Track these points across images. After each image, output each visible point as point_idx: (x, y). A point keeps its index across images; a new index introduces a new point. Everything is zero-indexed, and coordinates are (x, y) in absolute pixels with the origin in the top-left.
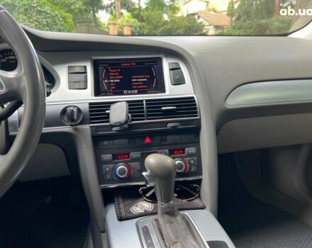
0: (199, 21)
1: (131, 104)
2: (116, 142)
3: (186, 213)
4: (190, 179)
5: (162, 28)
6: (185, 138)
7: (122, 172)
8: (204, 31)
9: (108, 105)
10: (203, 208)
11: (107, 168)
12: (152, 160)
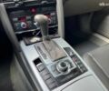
7: (24, 25)
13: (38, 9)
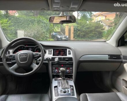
0: (101, 24)
1: (59, 58)
2: (56, 65)
3: (68, 81)
4: (70, 74)
5: (86, 27)
6: (70, 66)
7: (56, 71)
8: (103, 28)
9: (55, 58)
10: (72, 80)
11: (54, 70)
12: (61, 69)
13: (64, 65)
